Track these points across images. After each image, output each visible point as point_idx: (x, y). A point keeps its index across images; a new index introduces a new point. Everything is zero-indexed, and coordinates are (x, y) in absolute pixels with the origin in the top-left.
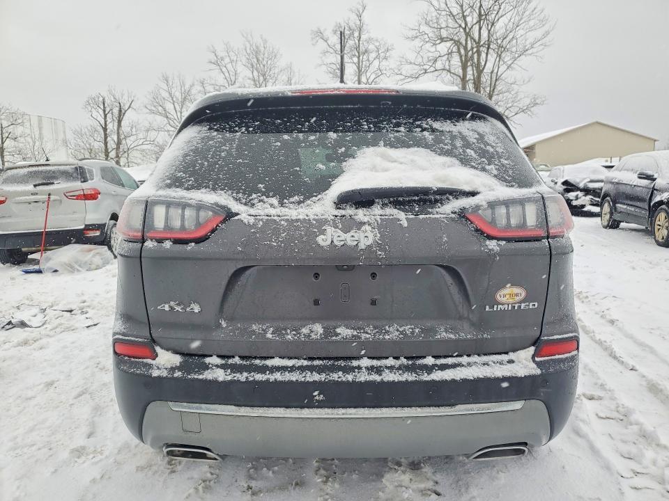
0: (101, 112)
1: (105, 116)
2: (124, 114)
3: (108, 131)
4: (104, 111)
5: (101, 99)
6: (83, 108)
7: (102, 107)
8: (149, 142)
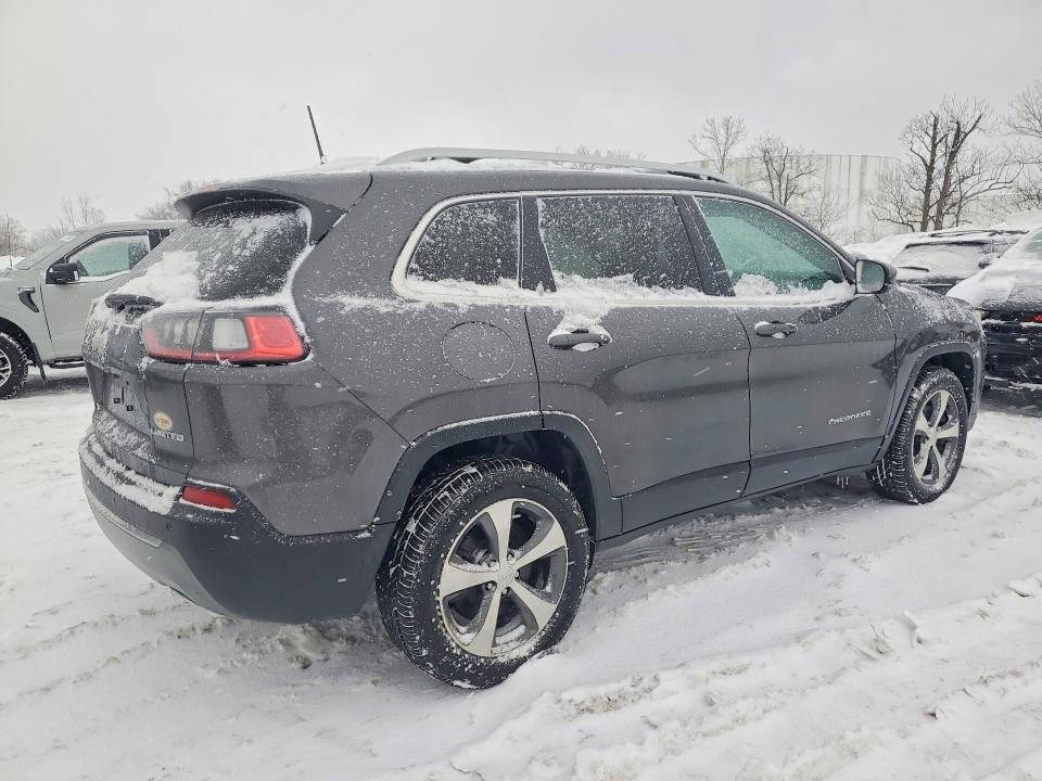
0: (928, 141)
1: (934, 146)
2: (963, 140)
3: (935, 171)
4: (934, 138)
5: (932, 120)
6: (899, 139)
7: (931, 133)
8: (1003, 185)
